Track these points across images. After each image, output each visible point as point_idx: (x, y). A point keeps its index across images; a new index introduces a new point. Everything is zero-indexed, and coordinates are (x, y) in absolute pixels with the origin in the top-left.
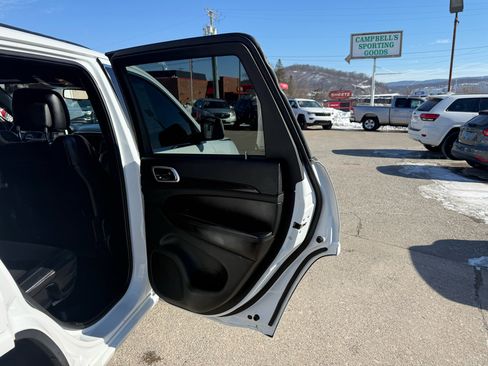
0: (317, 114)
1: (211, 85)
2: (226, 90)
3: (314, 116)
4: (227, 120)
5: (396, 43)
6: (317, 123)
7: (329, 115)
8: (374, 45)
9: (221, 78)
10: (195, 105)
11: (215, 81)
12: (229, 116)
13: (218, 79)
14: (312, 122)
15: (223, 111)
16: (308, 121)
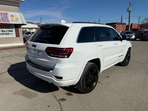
1: (127, 26)
2: (133, 28)
4: (132, 37)
9: (132, 24)
10: (121, 33)
11: (129, 25)
12: (132, 36)
13: (130, 24)
15: (131, 35)
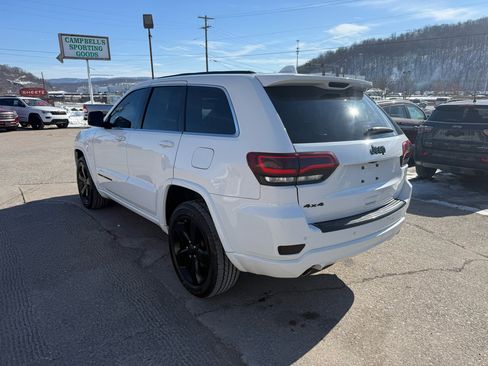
0: (53, 113)
3: (50, 115)
5: (105, 47)
6: (55, 121)
7: (64, 113)
8: (84, 47)
14: (49, 121)
16: (45, 120)
